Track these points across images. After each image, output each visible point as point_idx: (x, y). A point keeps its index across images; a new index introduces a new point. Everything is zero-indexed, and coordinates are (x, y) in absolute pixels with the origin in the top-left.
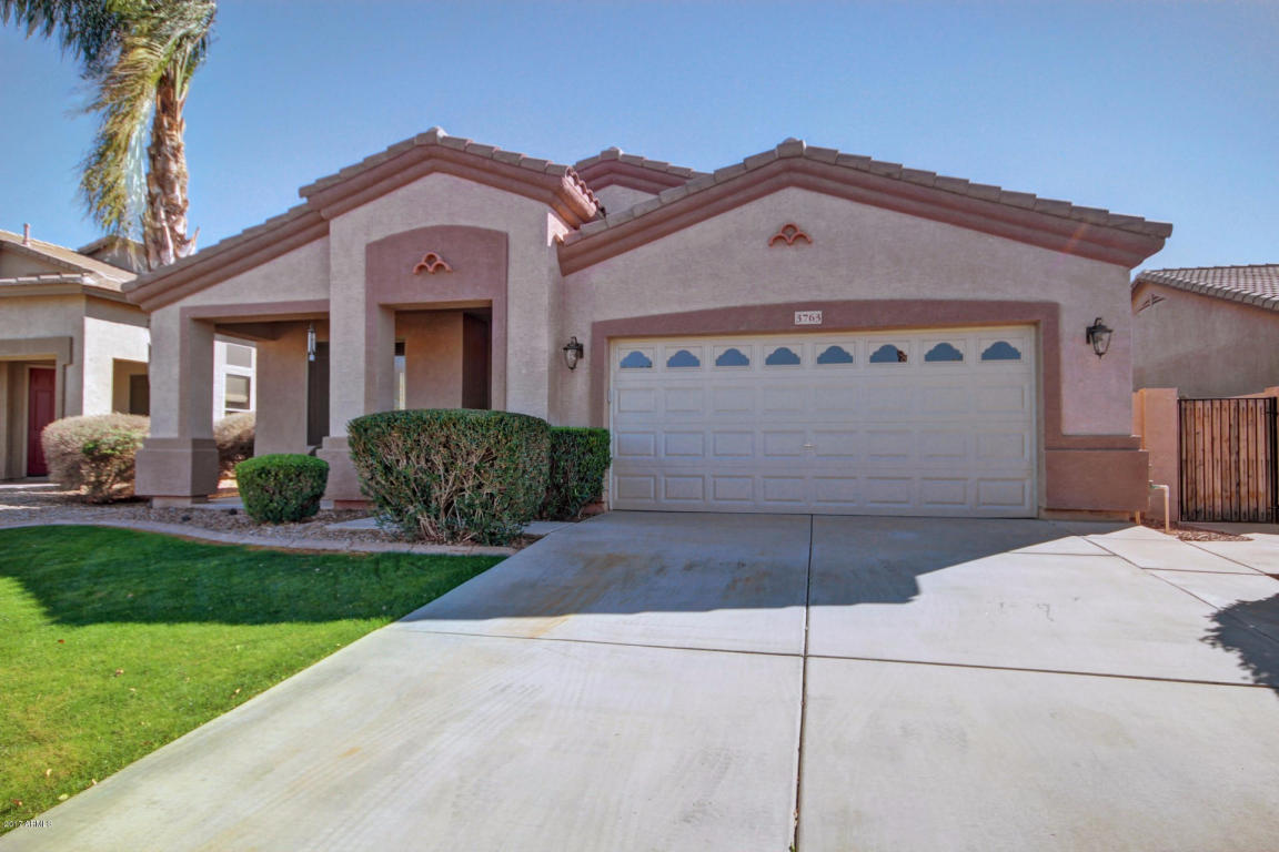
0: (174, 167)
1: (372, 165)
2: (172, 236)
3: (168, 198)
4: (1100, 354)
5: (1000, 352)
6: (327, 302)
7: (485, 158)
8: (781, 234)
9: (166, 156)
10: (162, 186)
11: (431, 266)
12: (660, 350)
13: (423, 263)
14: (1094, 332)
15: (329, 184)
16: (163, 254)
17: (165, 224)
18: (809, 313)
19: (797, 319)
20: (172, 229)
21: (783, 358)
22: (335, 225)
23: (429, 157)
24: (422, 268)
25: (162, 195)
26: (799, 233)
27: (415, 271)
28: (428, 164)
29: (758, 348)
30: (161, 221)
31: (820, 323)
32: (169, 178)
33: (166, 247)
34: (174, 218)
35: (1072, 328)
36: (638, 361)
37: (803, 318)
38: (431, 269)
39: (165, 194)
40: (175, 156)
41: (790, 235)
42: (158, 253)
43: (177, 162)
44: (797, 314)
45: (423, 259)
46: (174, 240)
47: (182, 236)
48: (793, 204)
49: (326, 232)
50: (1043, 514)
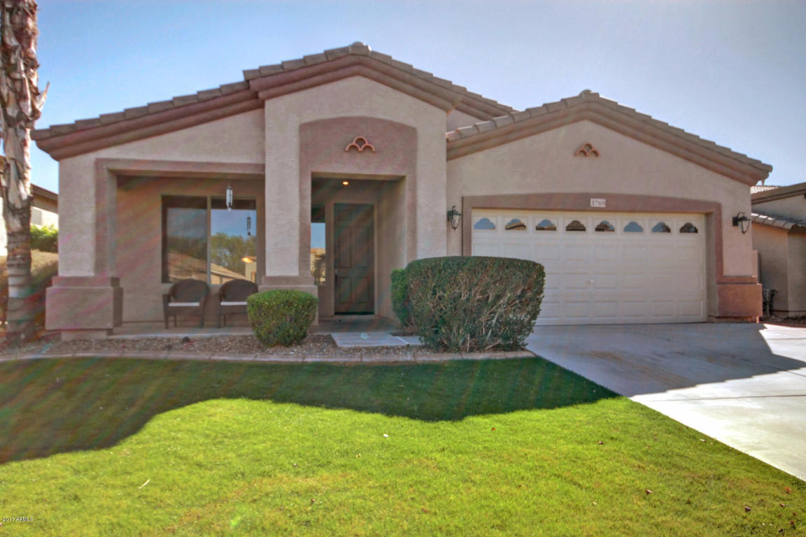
0: (31, 23)
1: (313, 62)
2: (30, 88)
3: (25, 52)
4: (744, 232)
5: (687, 229)
6: (263, 167)
7: (406, 72)
8: (582, 149)
9: (24, 11)
10: (19, 39)
11: (360, 146)
12: (501, 219)
13: (354, 143)
14: (736, 221)
15: (273, 72)
16: (22, 104)
17: (24, 76)
18: (599, 200)
19: (591, 203)
20: (30, 82)
21: (576, 227)
22: (269, 104)
23: (359, 64)
24: (353, 147)
25: (20, 48)
26: (593, 149)
27: (347, 149)
28: (356, 69)
29: (562, 220)
30: (20, 73)
31: (604, 206)
32: (27, 32)
33: (25, 98)
34: (32, 71)
35: (727, 217)
36: (487, 225)
37: (597, 203)
38: (360, 149)
39: (23, 47)
40: (33, 13)
41: (587, 150)
42: (18, 102)
43: (33, 19)
44: (592, 200)
45: (354, 141)
46: (32, 92)
47: (36, 89)
48: (589, 131)
49: (262, 106)
50: (714, 320)
